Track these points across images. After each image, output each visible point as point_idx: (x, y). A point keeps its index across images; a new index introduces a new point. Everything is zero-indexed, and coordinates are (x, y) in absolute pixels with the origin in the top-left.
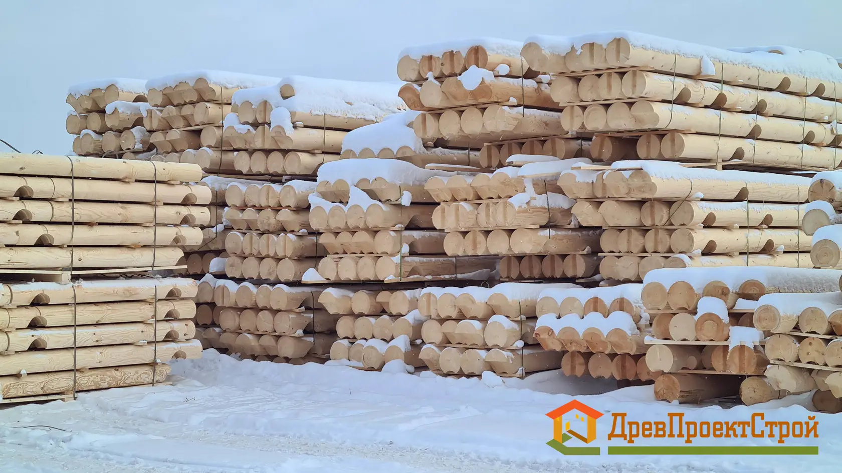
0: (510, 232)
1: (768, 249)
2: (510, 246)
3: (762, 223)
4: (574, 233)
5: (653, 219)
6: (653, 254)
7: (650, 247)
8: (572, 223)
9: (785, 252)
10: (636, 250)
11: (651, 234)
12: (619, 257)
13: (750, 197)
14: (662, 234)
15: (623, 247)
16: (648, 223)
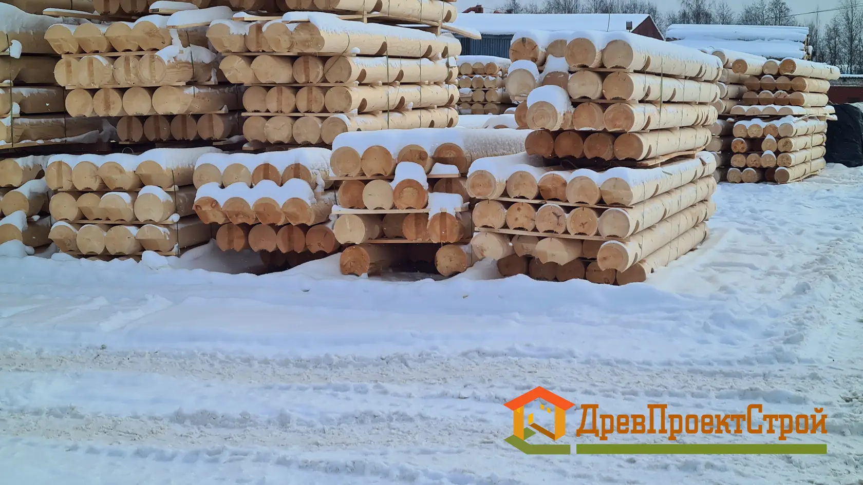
0: (152, 90)
1: (400, 107)
2: (152, 106)
3: (396, 80)
4: (213, 91)
5: (307, 76)
6: (306, 114)
7: (302, 106)
8: (212, 79)
9: (413, 109)
10: (287, 109)
11: (303, 93)
12: (268, 118)
13: (390, 51)
14: (316, 93)
15: (273, 106)
16: (301, 79)
